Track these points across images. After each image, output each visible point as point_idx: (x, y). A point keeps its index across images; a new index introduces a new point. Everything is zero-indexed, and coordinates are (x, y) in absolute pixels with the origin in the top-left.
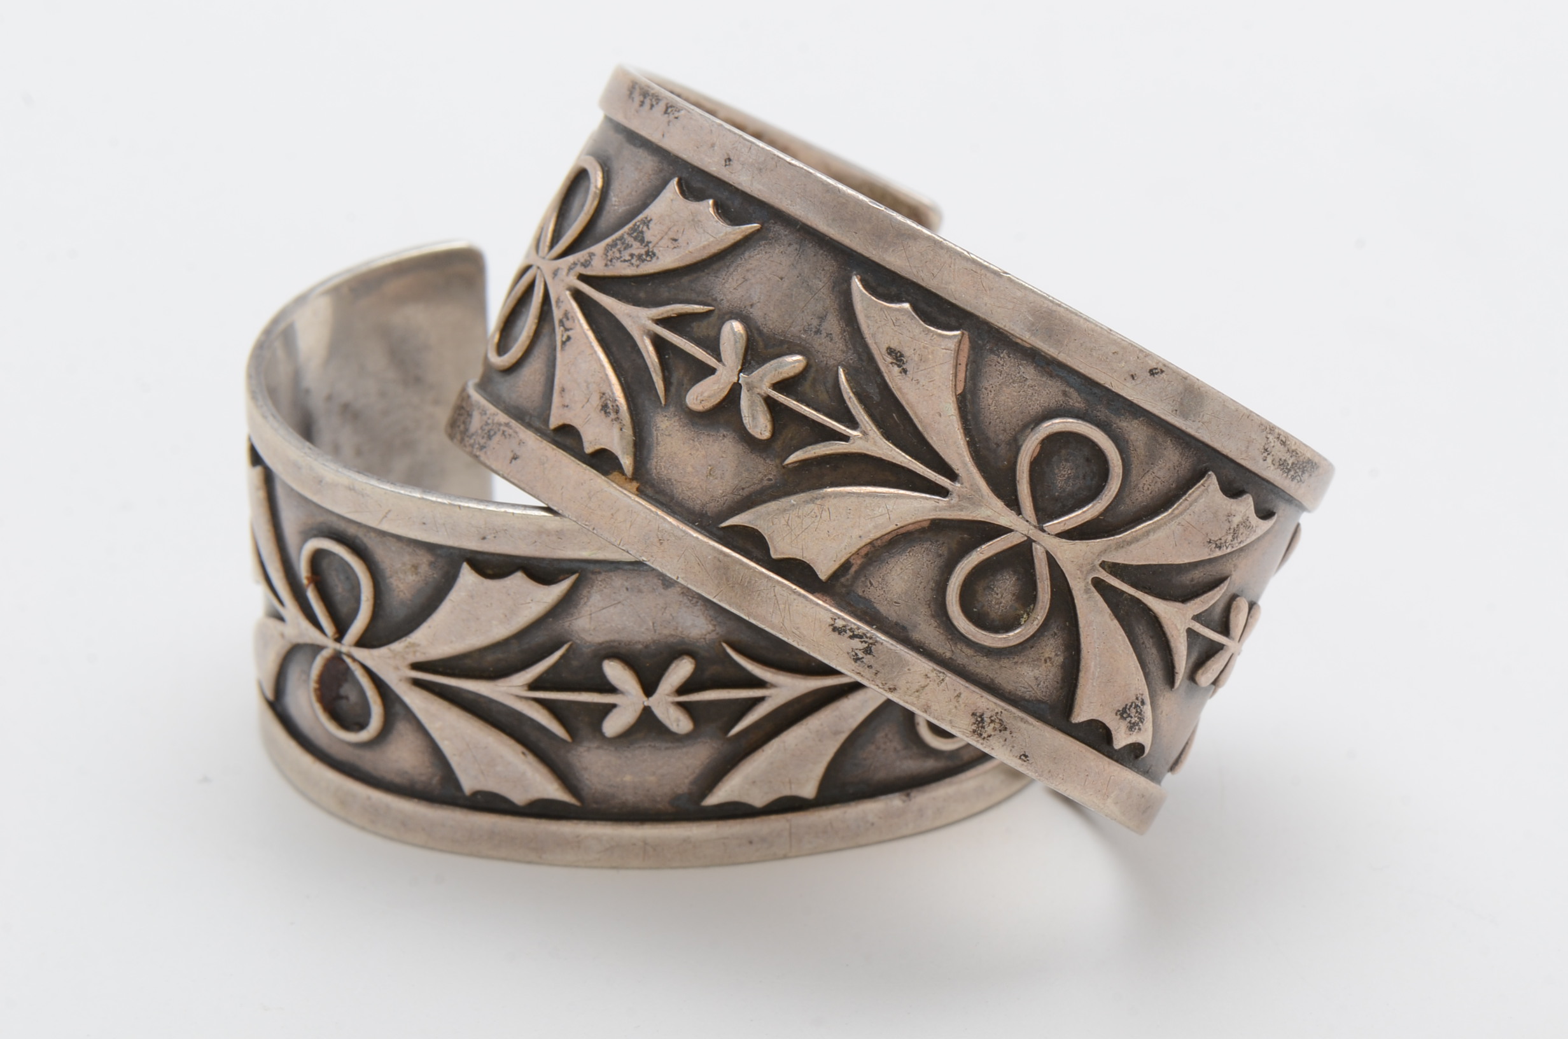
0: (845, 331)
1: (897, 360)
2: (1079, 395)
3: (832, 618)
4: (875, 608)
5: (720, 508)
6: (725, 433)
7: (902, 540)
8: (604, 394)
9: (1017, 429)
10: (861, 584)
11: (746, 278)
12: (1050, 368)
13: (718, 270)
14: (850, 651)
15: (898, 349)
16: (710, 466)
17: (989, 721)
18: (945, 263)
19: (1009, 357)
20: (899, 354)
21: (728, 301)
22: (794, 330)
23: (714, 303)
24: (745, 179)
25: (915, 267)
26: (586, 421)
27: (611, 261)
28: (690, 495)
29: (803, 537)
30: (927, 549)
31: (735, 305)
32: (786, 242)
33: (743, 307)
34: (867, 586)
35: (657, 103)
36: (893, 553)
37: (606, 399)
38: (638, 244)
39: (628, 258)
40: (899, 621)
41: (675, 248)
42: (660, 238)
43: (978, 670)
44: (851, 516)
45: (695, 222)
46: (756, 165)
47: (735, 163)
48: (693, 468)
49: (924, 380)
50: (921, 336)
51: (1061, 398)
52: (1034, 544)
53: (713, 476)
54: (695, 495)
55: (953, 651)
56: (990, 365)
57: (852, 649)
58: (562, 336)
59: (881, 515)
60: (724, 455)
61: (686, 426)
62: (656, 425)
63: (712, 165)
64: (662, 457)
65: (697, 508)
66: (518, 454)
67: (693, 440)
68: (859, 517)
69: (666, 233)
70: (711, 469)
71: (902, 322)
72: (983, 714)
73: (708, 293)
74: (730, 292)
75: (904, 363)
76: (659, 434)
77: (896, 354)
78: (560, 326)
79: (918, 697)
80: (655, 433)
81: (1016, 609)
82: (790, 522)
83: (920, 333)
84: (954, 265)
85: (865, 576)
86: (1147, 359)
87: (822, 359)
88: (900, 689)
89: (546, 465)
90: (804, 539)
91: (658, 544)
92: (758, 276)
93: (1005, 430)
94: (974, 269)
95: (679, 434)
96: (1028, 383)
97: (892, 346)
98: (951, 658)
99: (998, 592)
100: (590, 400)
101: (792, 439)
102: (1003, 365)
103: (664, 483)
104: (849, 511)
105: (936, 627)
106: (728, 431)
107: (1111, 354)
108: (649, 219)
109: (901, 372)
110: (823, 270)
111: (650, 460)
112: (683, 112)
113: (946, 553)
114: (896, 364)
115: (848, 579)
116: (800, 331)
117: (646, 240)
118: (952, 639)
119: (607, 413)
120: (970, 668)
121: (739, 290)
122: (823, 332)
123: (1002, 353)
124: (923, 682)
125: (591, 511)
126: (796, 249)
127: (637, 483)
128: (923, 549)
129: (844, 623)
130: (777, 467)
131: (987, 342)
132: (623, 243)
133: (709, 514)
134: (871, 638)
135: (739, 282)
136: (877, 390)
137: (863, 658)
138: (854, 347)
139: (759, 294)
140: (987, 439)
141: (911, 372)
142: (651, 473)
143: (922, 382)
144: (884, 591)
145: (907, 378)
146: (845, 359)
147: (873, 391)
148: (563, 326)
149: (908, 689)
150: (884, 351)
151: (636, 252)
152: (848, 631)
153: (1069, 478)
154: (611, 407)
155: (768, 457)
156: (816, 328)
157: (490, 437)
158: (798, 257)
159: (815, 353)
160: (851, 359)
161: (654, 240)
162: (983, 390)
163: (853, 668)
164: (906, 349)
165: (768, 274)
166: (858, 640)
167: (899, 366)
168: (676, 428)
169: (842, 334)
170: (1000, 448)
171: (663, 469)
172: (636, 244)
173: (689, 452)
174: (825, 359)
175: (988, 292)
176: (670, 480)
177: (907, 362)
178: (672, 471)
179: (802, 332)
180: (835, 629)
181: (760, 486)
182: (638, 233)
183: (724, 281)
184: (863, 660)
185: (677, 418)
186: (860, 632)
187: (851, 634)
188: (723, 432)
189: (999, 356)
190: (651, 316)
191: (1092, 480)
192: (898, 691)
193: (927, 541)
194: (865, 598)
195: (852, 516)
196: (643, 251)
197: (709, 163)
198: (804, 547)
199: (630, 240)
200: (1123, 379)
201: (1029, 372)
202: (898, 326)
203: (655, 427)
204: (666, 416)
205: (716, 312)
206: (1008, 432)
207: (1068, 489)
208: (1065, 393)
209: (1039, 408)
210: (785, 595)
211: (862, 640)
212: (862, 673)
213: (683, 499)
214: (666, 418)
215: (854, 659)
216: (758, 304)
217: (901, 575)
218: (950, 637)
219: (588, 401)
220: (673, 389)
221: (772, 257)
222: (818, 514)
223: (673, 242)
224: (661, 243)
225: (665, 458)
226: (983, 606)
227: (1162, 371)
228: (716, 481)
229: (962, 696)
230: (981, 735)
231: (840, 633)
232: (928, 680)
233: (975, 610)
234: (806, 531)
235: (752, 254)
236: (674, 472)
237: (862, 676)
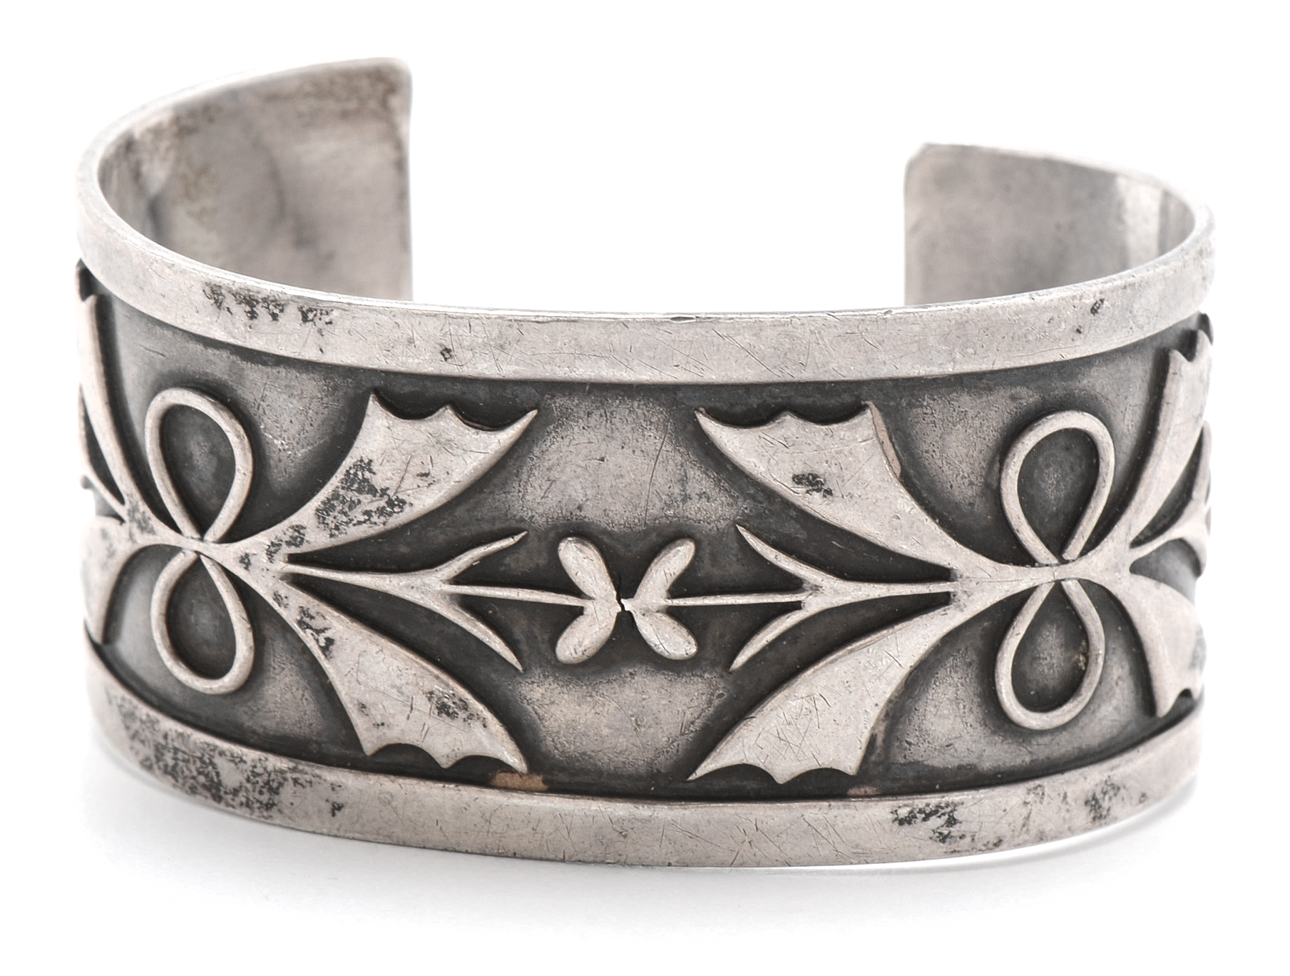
0: (720, 481)
1: (812, 485)
2: (1028, 388)
3: (892, 813)
4: (927, 766)
5: (675, 758)
6: (630, 670)
7: (919, 674)
8: (431, 693)
9: (984, 473)
10: (897, 751)
11: (552, 478)
12: (985, 381)
13: (505, 484)
14: (932, 834)
15: (807, 471)
16: (632, 716)
17: (1102, 795)
18: (809, 343)
19: (934, 400)
20: (811, 477)
21: (541, 515)
22: (654, 511)
23: (522, 525)
24: (486, 366)
25: (775, 367)
26: (424, 733)
27: (337, 528)
28: (624, 760)
29: (808, 743)
30: (952, 667)
31: (555, 517)
32: (582, 414)
33: (569, 514)
34: (905, 749)
35: (282, 311)
36: (917, 696)
37: (439, 698)
38: (369, 496)
39: (362, 518)
40: (962, 763)
41: (429, 485)
42: (399, 479)
43: (1063, 751)
44: (852, 689)
45: (445, 445)
46: (491, 343)
47: (457, 352)
48: (610, 728)
49: (858, 489)
50: (826, 442)
51: (1012, 406)
52: (1063, 583)
53: (644, 726)
54: (630, 758)
55: (1030, 752)
56: (918, 422)
57: (933, 831)
58: (317, 641)
59: (888, 667)
60: (644, 696)
61: (570, 683)
62: (525, 698)
63: (424, 362)
64: (558, 732)
65: (642, 770)
66: (339, 801)
67: (591, 696)
68: (864, 684)
69: (406, 471)
70: (636, 720)
71: (794, 438)
72: (1094, 795)
73: (506, 515)
74: (539, 503)
75: (822, 484)
76: (536, 707)
77: (808, 478)
78: (304, 629)
79: (1028, 831)
80: (530, 708)
81: (1070, 658)
82: (781, 735)
83: (824, 439)
84: (822, 339)
85: (898, 739)
86: (1083, 300)
87: (709, 527)
88: (1005, 837)
89: (394, 804)
90: (810, 745)
91: (622, 839)
92: (568, 470)
93: (971, 483)
94: (849, 331)
95: (566, 696)
96: (970, 415)
97: (798, 472)
98: (1032, 761)
99: (1045, 656)
100: (414, 706)
101: (722, 636)
102: (932, 413)
103: (578, 761)
104: (847, 685)
105: (1003, 741)
106: (635, 666)
107: (1047, 325)
108: (366, 461)
109: (824, 496)
110: (651, 423)
111: (541, 741)
112: (335, 313)
113: (975, 657)
114: (814, 490)
115: (879, 754)
116: (663, 509)
117: (378, 489)
118: (1024, 741)
119: (452, 715)
120: (1055, 754)
121: (550, 496)
122: (693, 495)
123: (924, 400)
124: (1025, 812)
125: (498, 835)
126: (601, 416)
127: (539, 775)
128: (948, 670)
129: (909, 809)
130: (722, 677)
131: (901, 399)
132: (343, 502)
133: (663, 771)
134: (947, 806)
135: (545, 488)
136: (798, 526)
137: (950, 832)
138: (742, 493)
139: (582, 491)
140: (957, 505)
141: (837, 489)
142: (552, 756)
143: (856, 493)
144: (929, 742)
145: (836, 499)
146: (738, 512)
147: (792, 528)
148: (309, 627)
149: (1013, 831)
150: (790, 484)
151: (373, 507)
152: (918, 815)
153: (1058, 482)
154: (452, 705)
155: (704, 672)
156: (681, 495)
157: (275, 791)
158: (608, 425)
159: (696, 524)
160: (746, 508)
161: (392, 484)
162: (925, 454)
163: (945, 850)
164: (816, 467)
165: (580, 462)
166: (934, 817)
167: (818, 490)
168: (557, 691)
169: (719, 486)
170: (976, 506)
171: (567, 745)
172: (366, 498)
173: (593, 711)
174: (713, 524)
175: (880, 347)
176: (584, 753)
177: (825, 480)
178: (581, 744)
179: (666, 508)
180: (902, 822)
181: (711, 710)
182: (359, 484)
183: (520, 494)
184: (952, 834)
185: (551, 679)
186: (932, 807)
187: (923, 816)
188: (627, 671)
189: (922, 406)
190: (445, 578)
191: (1080, 466)
192: (1005, 840)
193: (947, 658)
194: (910, 763)
195: (854, 688)
196: (382, 503)
197: (418, 364)
198: (815, 753)
199: (352, 495)
200: (1070, 341)
201: (965, 401)
202: (793, 445)
203: (525, 701)
204: (533, 682)
205: (532, 534)
206: (976, 482)
207: (1062, 494)
208: (1013, 398)
209: (995, 434)
210: (821, 818)
211: (939, 814)
212: (957, 849)
213: (615, 768)
214: (536, 684)
215: (940, 840)
216: (588, 503)
217: (939, 713)
218: (1021, 740)
219: (412, 708)
220: (524, 647)
221: (574, 439)
222: (811, 708)
223: (424, 478)
224: (404, 486)
225: (562, 732)
226: (1038, 682)
227: (1102, 301)
228: (652, 730)
229: (1069, 794)
230: (1101, 816)
231: (909, 823)
232: (1029, 806)
233: (1032, 693)
234: (807, 734)
235: (544, 448)
236: (584, 743)
237: (959, 852)
